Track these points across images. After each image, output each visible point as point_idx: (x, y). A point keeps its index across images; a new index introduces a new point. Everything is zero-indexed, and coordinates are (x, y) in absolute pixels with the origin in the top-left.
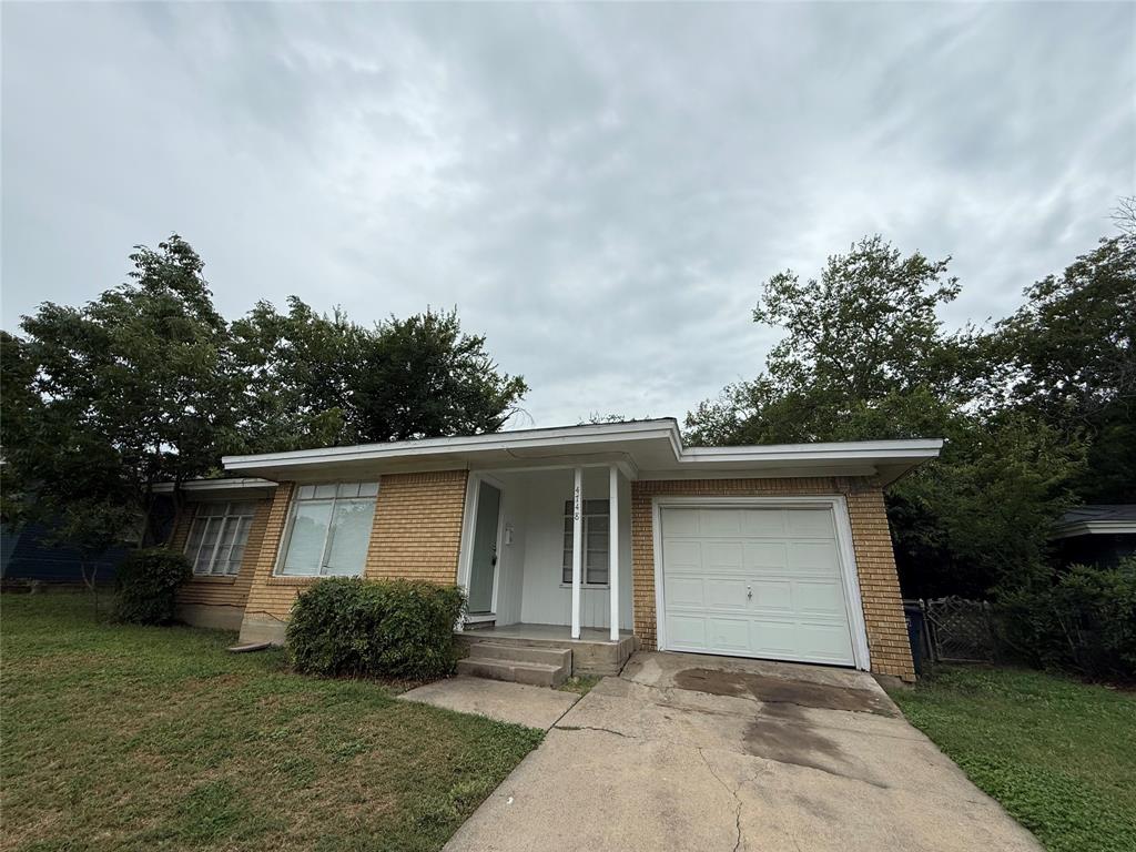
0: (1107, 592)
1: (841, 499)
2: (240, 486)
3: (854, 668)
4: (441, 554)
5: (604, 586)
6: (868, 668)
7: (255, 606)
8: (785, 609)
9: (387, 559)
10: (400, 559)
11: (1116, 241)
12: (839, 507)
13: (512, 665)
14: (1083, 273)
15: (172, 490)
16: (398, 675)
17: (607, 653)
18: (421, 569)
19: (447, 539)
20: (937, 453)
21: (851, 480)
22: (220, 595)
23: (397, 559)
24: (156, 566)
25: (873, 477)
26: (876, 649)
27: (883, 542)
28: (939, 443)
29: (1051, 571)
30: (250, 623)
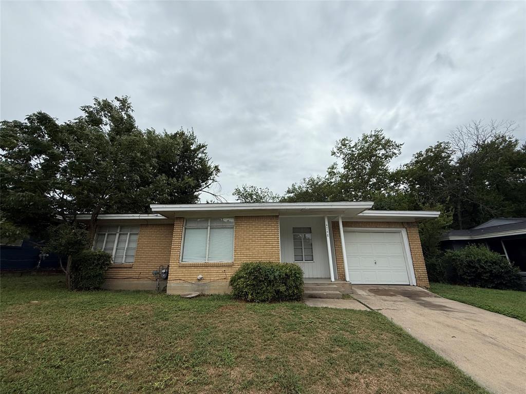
0: (458, 257)
1: (404, 229)
2: (138, 218)
3: (409, 285)
4: (272, 251)
5: (312, 261)
6: (415, 285)
7: (173, 277)
8: (387, 267)
9: (245, 253)
10: (252, 253)
11: (441, 143)
12: (404, 232)
13: (325, 293)
14: (431, 152)
15: (90, 218)
16: (294, 300)
17: (348, 285)
18: (263, 257)
19: (274, 245)
20: (438, 216)
21: (408, 223)
22: (123, 273)
23: (250, 253)
24: (99, 260)
25: (414, 222)
26: (418, 279)
27: (418, 244)
28: (439, 213)
29: (440, 252)
30: (172, 285)
